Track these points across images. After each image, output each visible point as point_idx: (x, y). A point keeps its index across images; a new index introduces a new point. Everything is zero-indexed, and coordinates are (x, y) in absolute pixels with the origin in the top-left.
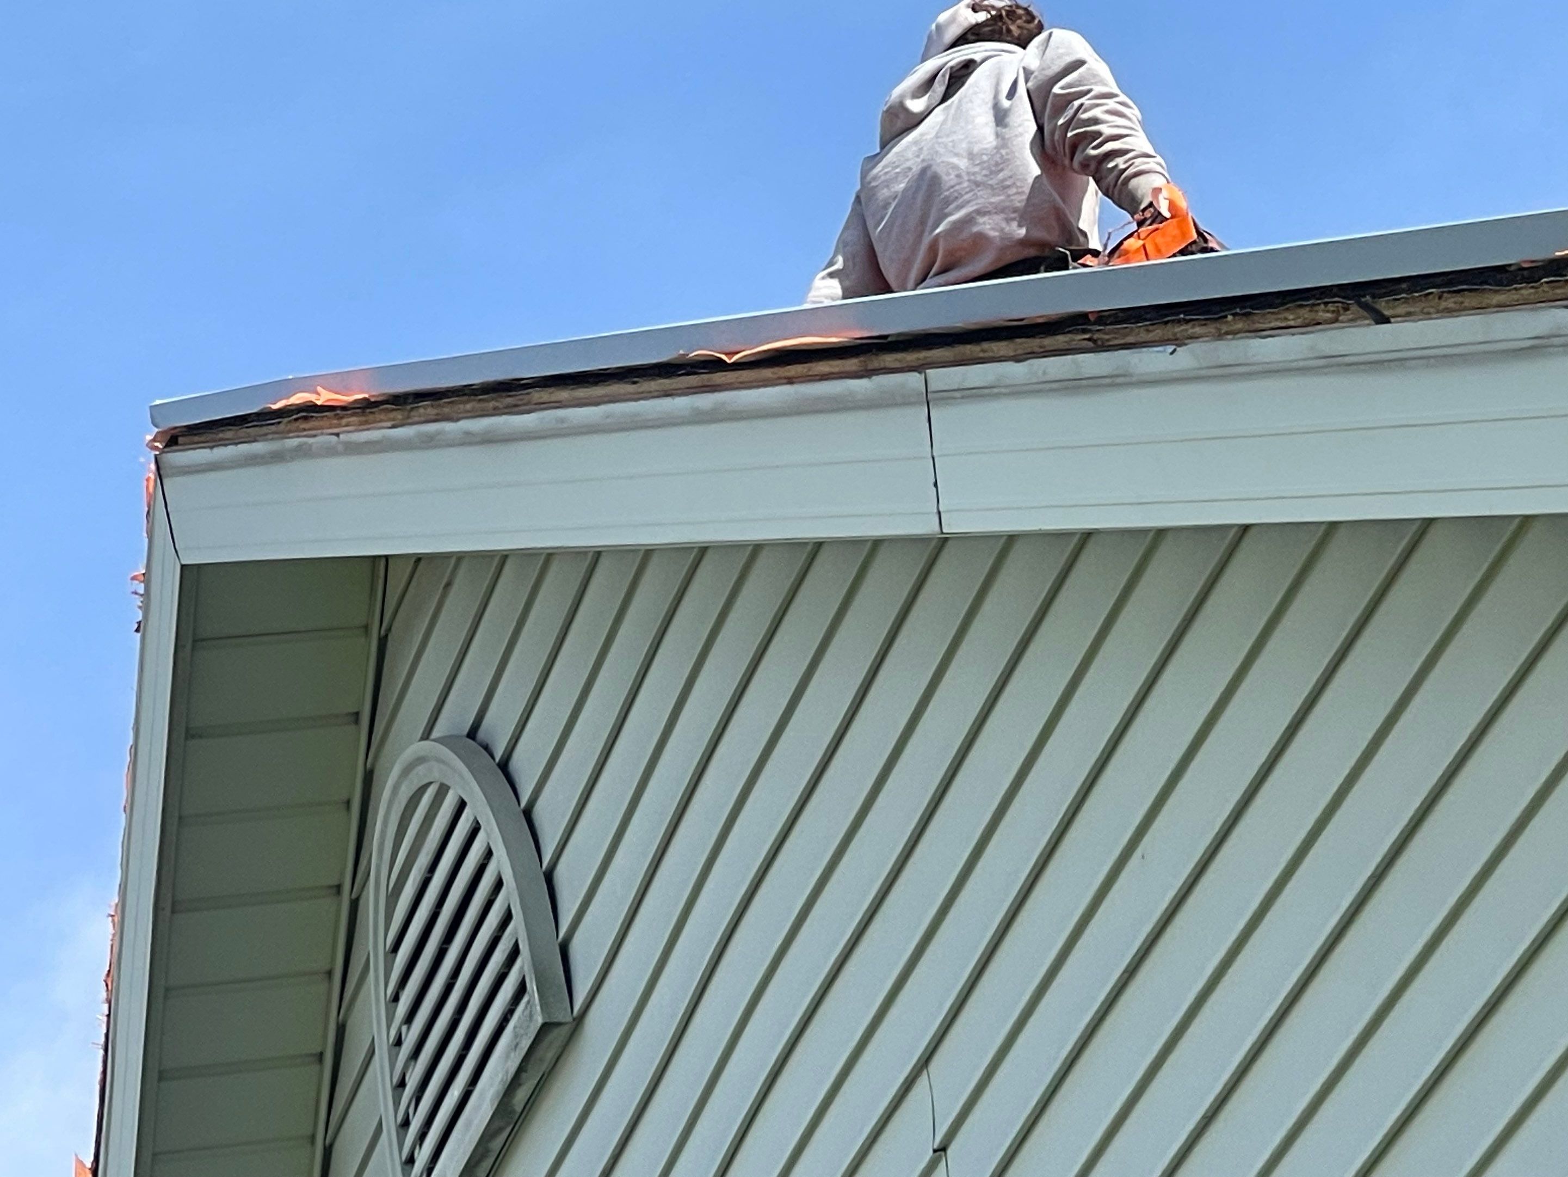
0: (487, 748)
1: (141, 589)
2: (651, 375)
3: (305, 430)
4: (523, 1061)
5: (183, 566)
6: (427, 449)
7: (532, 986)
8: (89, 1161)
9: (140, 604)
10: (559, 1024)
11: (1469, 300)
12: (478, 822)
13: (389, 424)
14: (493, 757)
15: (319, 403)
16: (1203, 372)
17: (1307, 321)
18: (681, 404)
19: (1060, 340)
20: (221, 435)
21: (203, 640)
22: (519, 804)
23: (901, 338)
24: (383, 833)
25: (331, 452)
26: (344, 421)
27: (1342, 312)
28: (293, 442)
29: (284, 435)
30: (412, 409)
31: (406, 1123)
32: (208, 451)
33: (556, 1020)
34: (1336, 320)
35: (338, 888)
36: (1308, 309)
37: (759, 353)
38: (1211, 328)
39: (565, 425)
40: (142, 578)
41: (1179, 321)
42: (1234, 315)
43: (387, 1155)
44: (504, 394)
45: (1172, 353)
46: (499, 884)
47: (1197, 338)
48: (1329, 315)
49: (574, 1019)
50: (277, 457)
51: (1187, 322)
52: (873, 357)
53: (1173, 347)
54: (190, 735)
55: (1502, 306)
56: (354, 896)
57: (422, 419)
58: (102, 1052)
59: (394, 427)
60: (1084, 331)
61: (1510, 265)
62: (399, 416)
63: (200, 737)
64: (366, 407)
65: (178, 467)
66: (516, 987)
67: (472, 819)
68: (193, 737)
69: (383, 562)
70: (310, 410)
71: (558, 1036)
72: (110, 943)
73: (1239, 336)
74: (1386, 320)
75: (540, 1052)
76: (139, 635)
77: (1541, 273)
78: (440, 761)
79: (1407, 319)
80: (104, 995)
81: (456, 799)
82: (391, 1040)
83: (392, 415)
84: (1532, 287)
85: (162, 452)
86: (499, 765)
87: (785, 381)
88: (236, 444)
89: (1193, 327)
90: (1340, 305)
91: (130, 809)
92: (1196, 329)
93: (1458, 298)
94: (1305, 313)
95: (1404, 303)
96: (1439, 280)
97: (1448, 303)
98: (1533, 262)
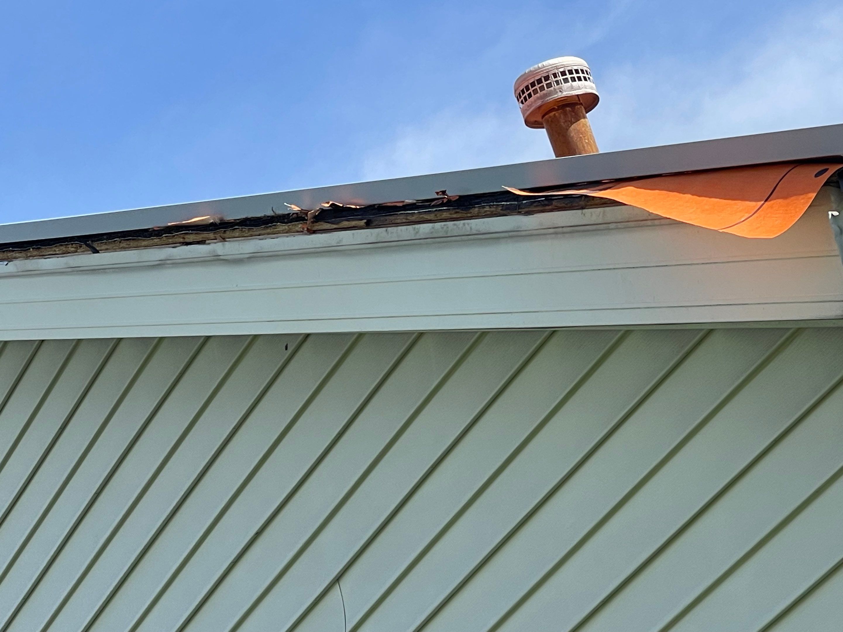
11: (132, 243)
16: (20, 273)
17: (64, 252)
27: (79, 248)
34: (76, 252)
36: (65, 246)
38: (23, 254)
41: (9, 251)
42: (33, 248)
45: (6, 265)
47: (17, 258)
48: (73, 249)
51: (13, 251)
53: (7, 262)
55: (146, 247)
61: (149, 229)
73: (35, 257)
74: (97, 252)
77: (162, 232)
79: (106, 251)
84: (159, 238)
89: (15, 254)
90: (78, 245)
92: (17, 254)
93: (128, 242)
94: (63, 248)
95: (105, 244)
96: (119, 235)
97: (124, 244)
98: (159, 227)
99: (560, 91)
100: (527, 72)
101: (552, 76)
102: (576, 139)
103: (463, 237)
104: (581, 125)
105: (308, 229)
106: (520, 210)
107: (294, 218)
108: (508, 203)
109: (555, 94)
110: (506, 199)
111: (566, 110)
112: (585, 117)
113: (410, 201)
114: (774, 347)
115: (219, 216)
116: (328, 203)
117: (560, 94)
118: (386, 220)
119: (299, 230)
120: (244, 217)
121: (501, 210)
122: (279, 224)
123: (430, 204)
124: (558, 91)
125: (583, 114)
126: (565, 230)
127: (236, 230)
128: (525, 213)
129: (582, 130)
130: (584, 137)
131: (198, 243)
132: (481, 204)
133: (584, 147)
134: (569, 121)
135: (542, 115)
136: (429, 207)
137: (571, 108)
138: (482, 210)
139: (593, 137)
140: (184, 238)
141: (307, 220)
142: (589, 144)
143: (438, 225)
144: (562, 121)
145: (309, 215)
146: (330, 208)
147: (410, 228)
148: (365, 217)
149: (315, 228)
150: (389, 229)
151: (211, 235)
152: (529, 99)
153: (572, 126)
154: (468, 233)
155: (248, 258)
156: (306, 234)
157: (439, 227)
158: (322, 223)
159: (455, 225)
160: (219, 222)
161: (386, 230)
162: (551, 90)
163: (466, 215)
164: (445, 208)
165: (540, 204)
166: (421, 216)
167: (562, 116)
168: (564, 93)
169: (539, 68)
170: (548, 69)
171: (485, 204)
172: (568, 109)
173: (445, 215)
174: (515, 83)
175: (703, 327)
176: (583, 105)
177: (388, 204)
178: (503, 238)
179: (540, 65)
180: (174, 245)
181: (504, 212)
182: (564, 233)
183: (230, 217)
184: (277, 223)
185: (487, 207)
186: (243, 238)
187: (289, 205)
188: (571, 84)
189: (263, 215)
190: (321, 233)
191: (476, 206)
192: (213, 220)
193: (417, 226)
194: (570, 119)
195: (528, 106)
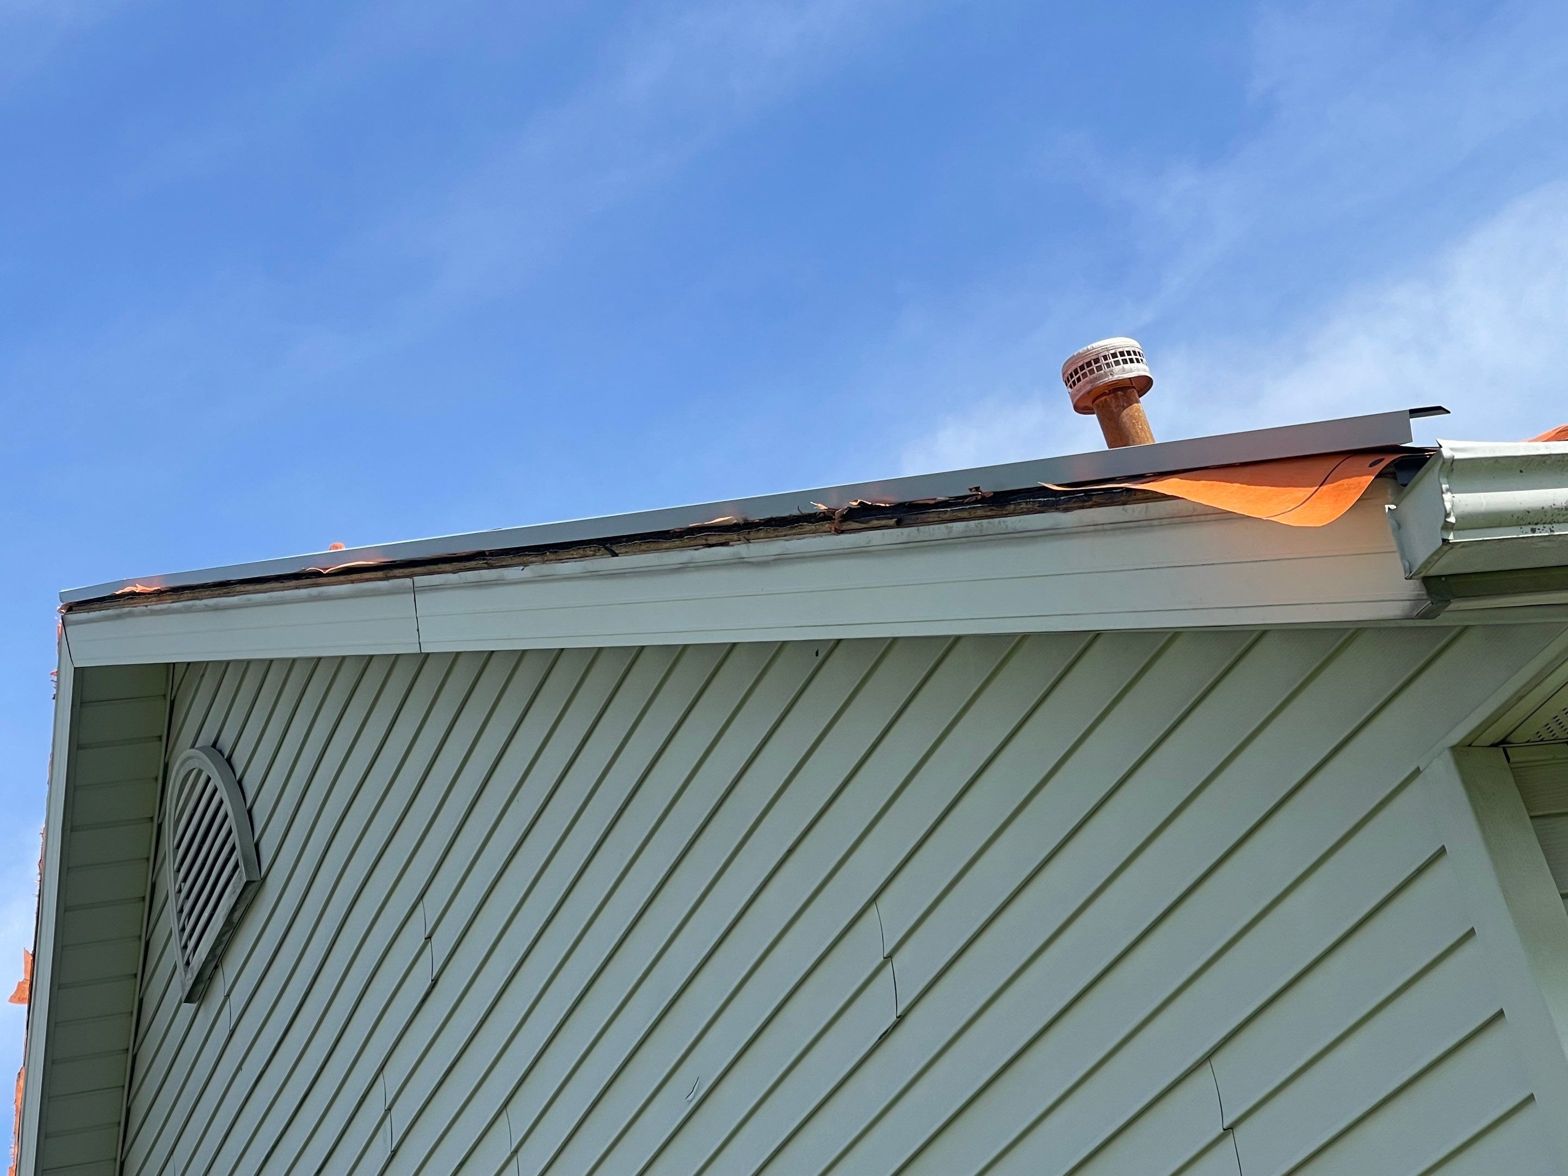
0: (221, 752)
1: (55, 679)
2: (290, 579)
3: (132, 604)
4: (237, 899)
5: (75, 668)
6: (188, 612)
7: (241, 864)
8: (31, 951)
9: (55, 686)
10: (254, 881)
11: (653, 546)
12: (216, 787)
13: (170, 601)
14: (223, 756)
15: (137, 591)
16: (536, 579)
17: (582, 555)
18: (303, 592)
19: (473, 564)
20: (93, 607)
21: (85, 703)
22: (236, 778)
23: (402, 562)
24: (172, 793)
25: (143, 614)
26: (150, 600)
27: (597, 551)
28: (126, 610)
29: (122, 606)
30: (181, 594)
31: (183, 929)
32: (86, 614)
33: (252, 880)
34: (594, 555)
35: (152, 819)
36: (582, 550)
37: (337, 569)
38: (539, 558)
39: (251, 602)
40: (56, 674)
41: (526, 555)
42: (551, 552)
43: (175, 945)
44: (223, 588)
45: (522, 570)
46: (226, 816)
47: (533, 563)
48: (591, 553)
49: (262, 879)
50: (119, 617)
51: (530, 555)
52: (389, 571)
53: (523, 567)
54: (80, 747)
55: (667, 549)
56: (159, 822)
57: (187, 599)
58: (37, 899)
59: (172, 602)
60: (484, 560)
61: (670, 530)
62: (175, 597)
63: (84, 748)
64: (159, 593)
65: (74, 621)
66: (234, 864)
67: (213, 786)
68: (81, 748)
69: (172, 665)
70: (133, 595)
71: (253, 887)
72: (41, 846)
73: (552, 562)
74: (617, 555)
75: (244, 896)
76: (54, 701)
77: (685, 534)
78: (199, 758)
79: (625, 554)
80: (38, 871)
81: (206, 776)
82: (176, 890)
83: (172, 597)
84: (680, 540)
85: (65, 614)
86: (226, 760)
87: (350, 582)
88: (100, 610)
89: (532, 558)
90: (597, 548)
91: (50, 782)
92: (533, 559)
93: (648, 545)
94: (581, 552)
95: (625, 547)
96: (639, 537)
97: (643, 547)
98: (680, 529)
99: (1111, 374)
100: (1075, 354)
101: (1102, 358)
102: (1128, 425)
103: (999, 536)
104: (1134, 410)
105: (836, 529)
106: (1058, 507)
107: (820, 518)
108: (1046, 499)
109: (1106, 378)
110: (1044, 495)
111: (1118, 394)
112: (1138, 402)
113: (942, 498)
114: (1333, 649)
115: (743, 516)
116: (856, 501)
117: (1111, 377)
118: (918, 519)
119: (826, 530)
120: (769, 516)
121: (1038, 506)
122: (805, 524)
123: (963, 501)
124: (1109, 374)
125: (1136, 398)
126: (1106, 527)
127: (760, 531)
128: (1063, 510)
129: (1134, 415)
130: (1137, 422)
131: (722, 544)
132: (1017, 500)
133: (1137, 433)
134: (1122, 406)
135: (1092, 400)
136: (962, 504)
137: (1123, 392)
138: (1018, 507)
139: (1147, 422)
140: (706, 540)
141: (834, 519)
142: (1143, 430)
143: (972, 523)
144: (1113, 405)
145: (836, 514)
146: (859, 506)
147: (942, 526)
148: (895, 515)
149: (844, 527)
150: (921, 527)
151: (735, 537)
152: (1078, 383)
153: (1125, 411)
154: (1004, 532)
155: (773, 560)
156: (834, 534)
157: (973, 526)
158: (851, 522)
159: (989, 523)
160: (743, 522)
161: (918, 530)
162: (1101, 374)
163: (1001, 512)
164: (979, 505)
165: (1078, 500)
166: (954, 514)
167: (1114, 401)
168: (1115, 377)
169: (1088, 350)
170: (1098, 351)
171: (1021, 501)
172: (1119, 393)
173: (979, 513)
174: (1063, 367)
175: (1256, 628)
176: (1135, 389)
177: (919, 502)
178: (1041, 536)
179: (1089, 347)
180: (696, 547)
181: (1042, 509)
182: (1104, 530)
183: (755, 517)
184: (804, 522)
185: (1024, 504)
186: (768, 539)
187: (816, 504)
188: (1123, 367)
189: (788, 515)
190: (850, 533)
191: (1012, 503)
192: (736, 520)
193: (950, 525)
194: (1122, 404)
195: (1077, 391)
